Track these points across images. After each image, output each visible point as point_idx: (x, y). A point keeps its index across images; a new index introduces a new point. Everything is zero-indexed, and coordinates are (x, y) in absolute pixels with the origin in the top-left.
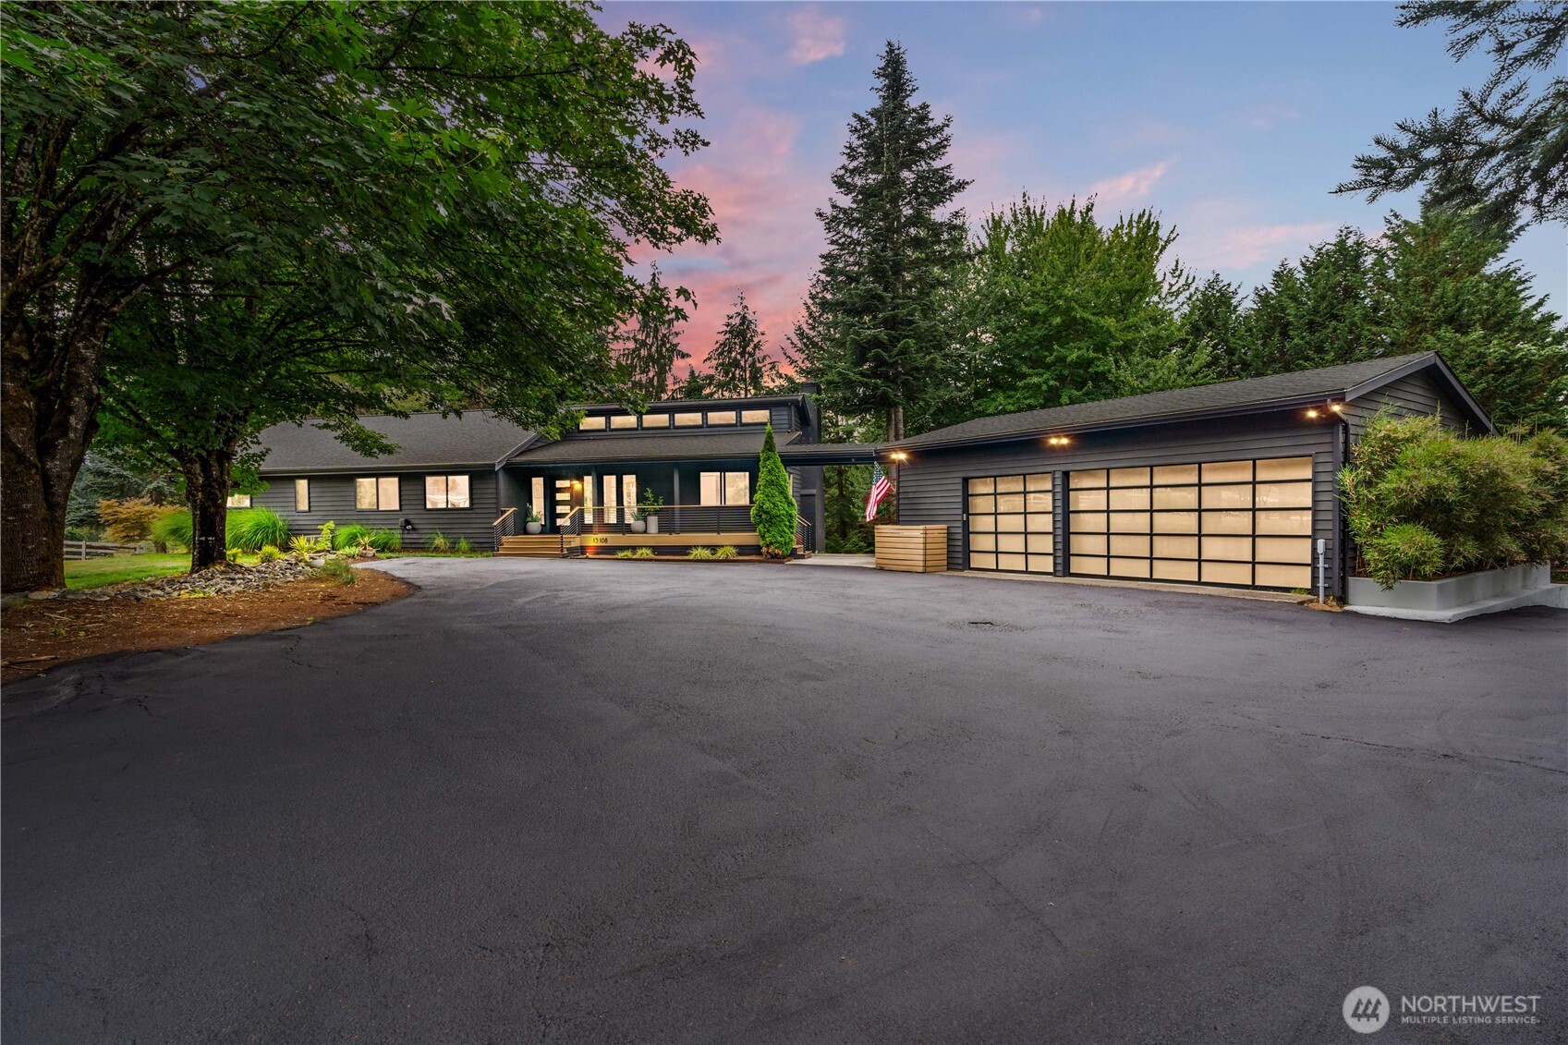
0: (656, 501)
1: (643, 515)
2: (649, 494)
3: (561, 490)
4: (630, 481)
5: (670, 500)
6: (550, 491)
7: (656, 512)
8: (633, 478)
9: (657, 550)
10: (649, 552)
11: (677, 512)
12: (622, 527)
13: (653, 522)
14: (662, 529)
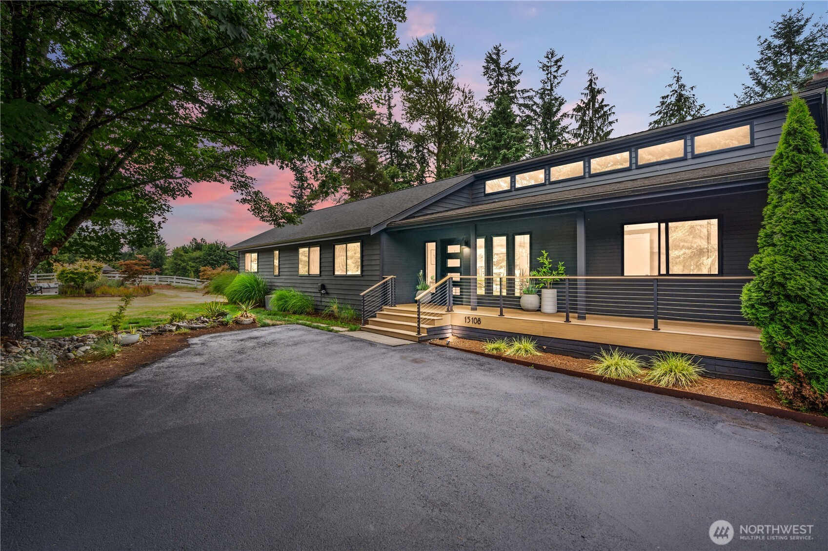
0: (553, 269)
1: (537, 287)
2: (544, 259)
3: (453, 256)
4: (523, 242)
5: (572, 269)
6: (443, 256)
7: (555, 284)
8: (526, 238)
9: (544, 343)
10: (530, 346)
11: (581, 287)
12: (511, 302)
13: (550, 297)
14: (565, 307)
